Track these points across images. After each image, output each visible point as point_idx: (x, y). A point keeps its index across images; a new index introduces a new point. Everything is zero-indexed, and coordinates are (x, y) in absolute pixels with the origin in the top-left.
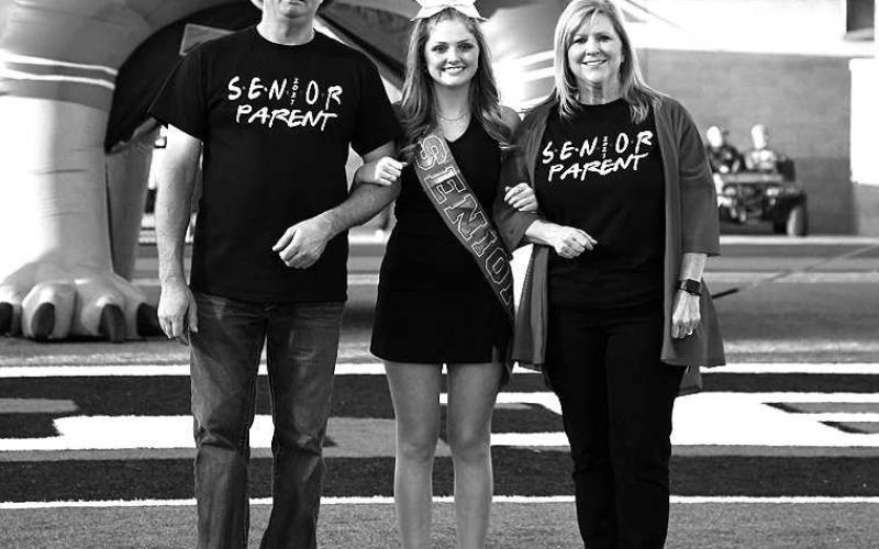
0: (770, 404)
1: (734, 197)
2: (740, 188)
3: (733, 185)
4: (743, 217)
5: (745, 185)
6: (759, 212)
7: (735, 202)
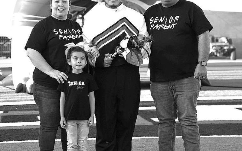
0: (237, 108)
1: (215, 49)
2: (217, 47)
3: (215, 46)
4: (218, 55)
5: (218, 46)
6: (223, 53)
7: (216, 51)
